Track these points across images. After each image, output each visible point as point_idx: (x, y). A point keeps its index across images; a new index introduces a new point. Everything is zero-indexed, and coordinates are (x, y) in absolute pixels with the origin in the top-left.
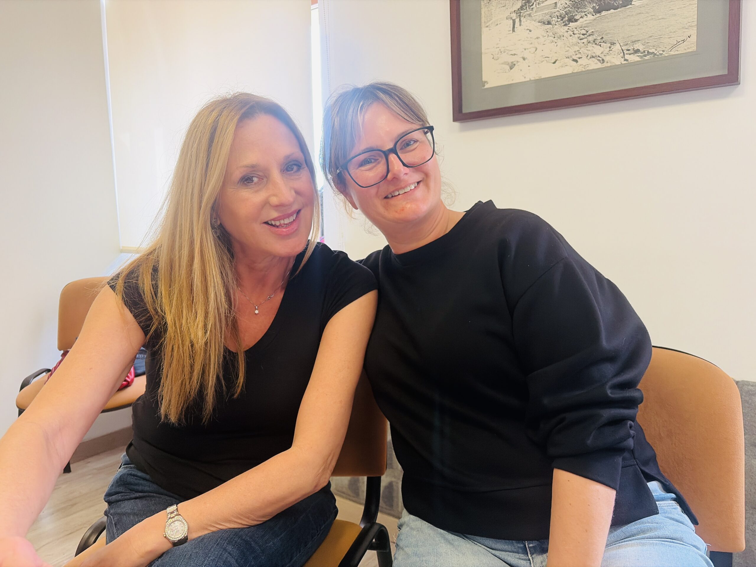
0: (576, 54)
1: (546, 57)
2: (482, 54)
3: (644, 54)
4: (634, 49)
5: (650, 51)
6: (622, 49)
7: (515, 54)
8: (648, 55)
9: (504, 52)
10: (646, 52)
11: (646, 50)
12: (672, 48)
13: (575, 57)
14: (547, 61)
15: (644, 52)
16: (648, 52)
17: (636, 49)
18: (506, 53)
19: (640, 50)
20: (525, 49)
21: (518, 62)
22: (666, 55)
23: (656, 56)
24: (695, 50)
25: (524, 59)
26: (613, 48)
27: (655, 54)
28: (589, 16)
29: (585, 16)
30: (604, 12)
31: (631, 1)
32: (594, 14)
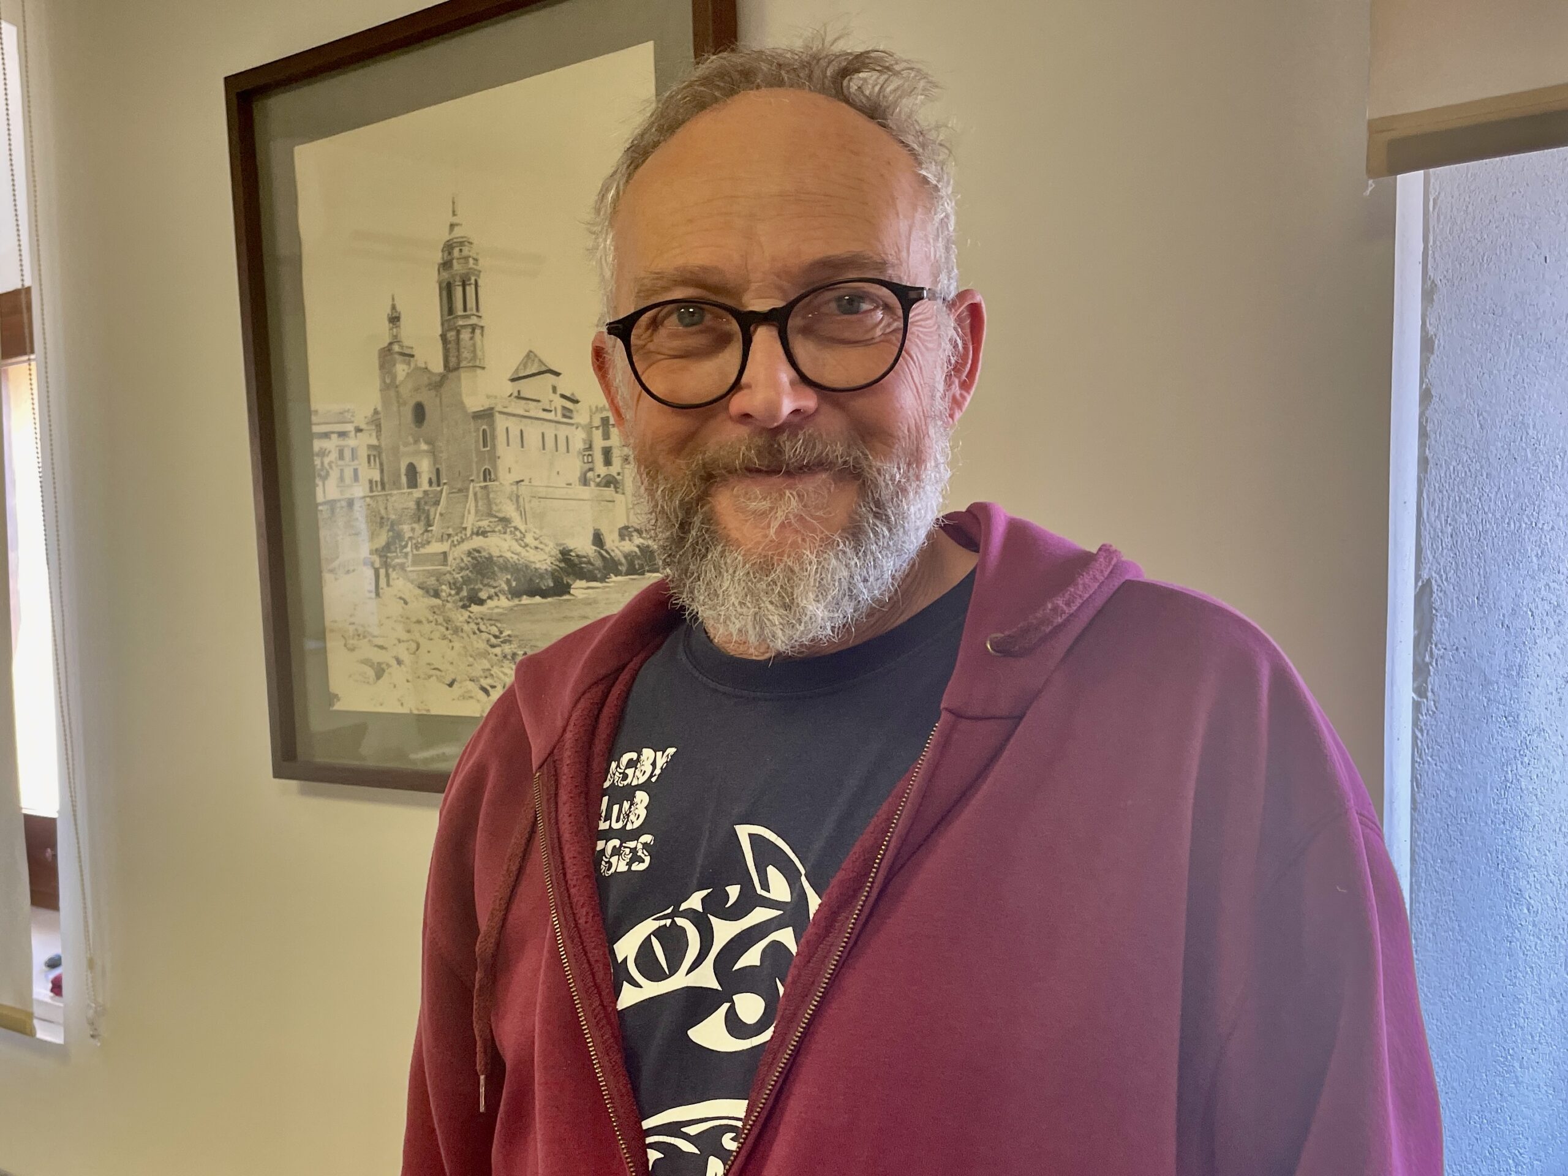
0: (486, 677)
1: (434, 669)
2: (327, 631)
7: (381, 647)
9: (365, 637)
13: (485, 683)
14: (437, 676)
18: (366, 640)
20: (399, 641)
21: (389, 666)
25: (399, 662)
28: (502, 598)
29: (496, 598)
30: (525, 597)
31: (569, 586)
32: (510, 596)
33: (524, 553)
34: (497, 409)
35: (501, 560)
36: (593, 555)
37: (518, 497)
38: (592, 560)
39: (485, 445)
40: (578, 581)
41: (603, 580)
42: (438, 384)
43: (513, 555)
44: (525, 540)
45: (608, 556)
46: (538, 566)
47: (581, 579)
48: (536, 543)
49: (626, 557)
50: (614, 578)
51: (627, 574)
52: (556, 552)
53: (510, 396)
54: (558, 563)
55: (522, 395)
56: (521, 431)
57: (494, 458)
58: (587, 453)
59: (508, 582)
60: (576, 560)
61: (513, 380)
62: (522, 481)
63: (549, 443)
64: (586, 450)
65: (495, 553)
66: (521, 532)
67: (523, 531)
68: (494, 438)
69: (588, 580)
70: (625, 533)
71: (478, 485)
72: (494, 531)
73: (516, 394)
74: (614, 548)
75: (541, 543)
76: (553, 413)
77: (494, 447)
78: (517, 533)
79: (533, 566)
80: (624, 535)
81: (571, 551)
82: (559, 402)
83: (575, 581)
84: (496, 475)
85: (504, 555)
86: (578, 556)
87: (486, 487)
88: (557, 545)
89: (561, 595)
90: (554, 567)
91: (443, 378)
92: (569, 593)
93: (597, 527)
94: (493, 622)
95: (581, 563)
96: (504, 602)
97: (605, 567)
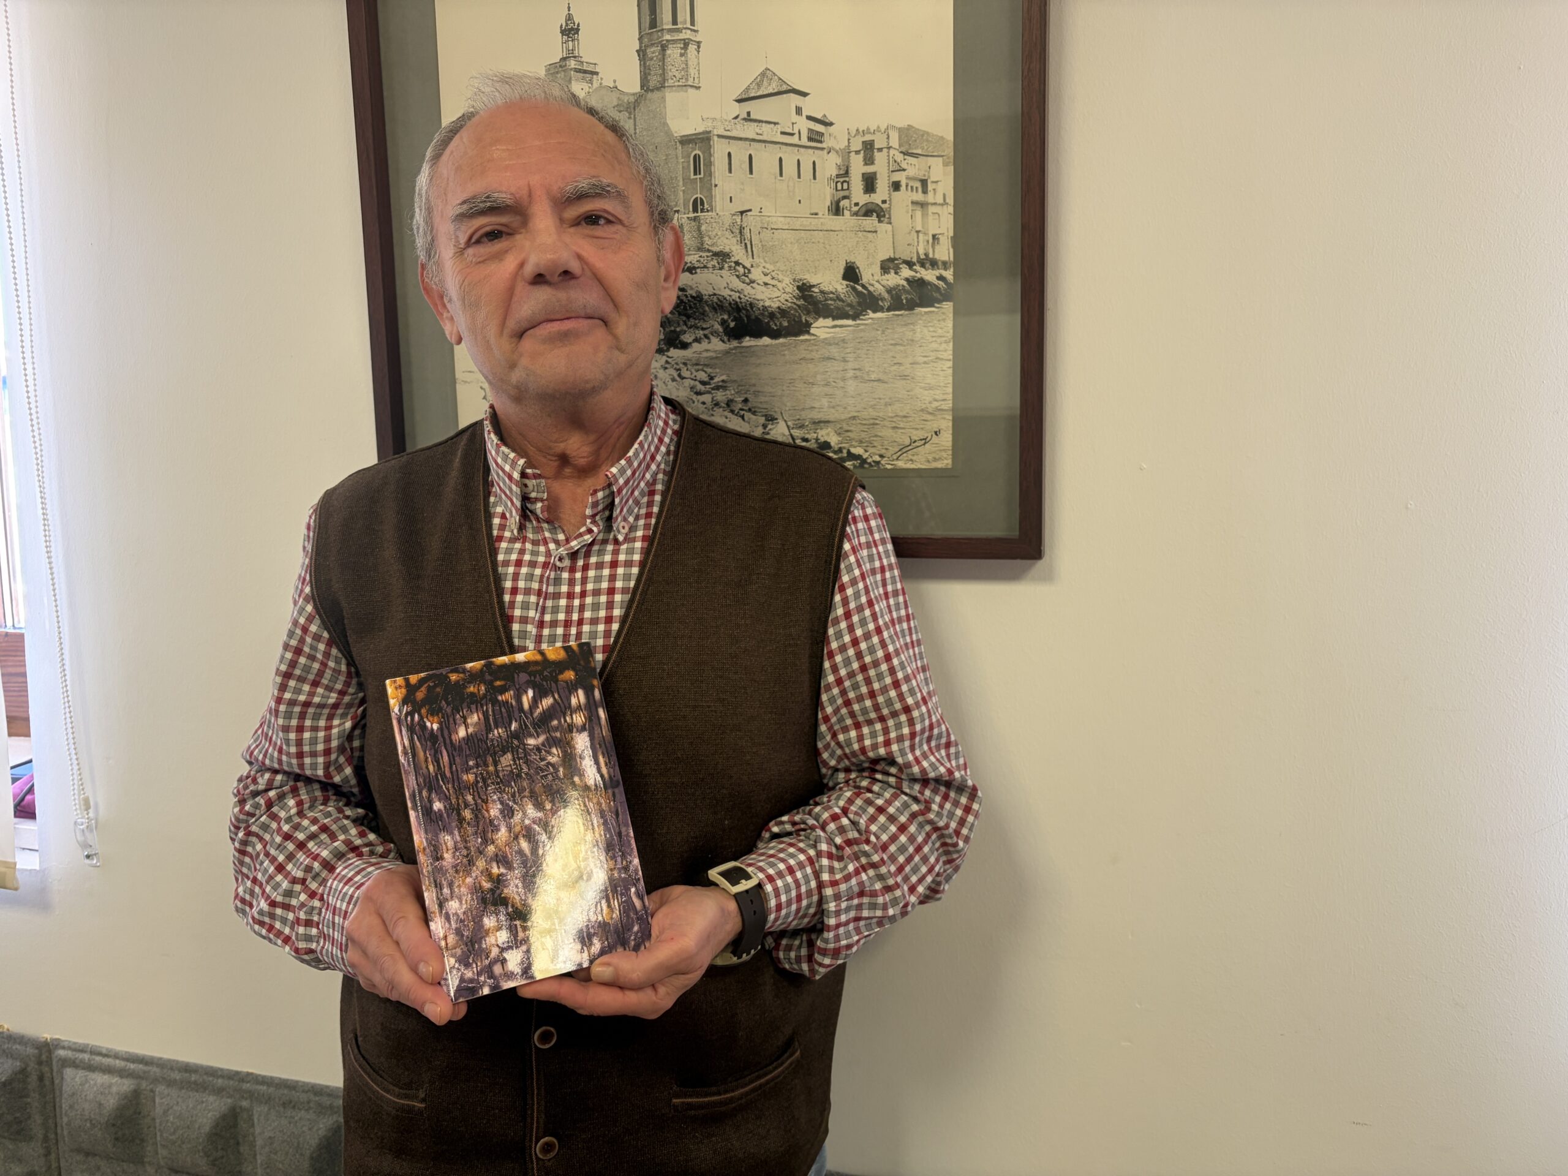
3: (840, 455)
4: (817, 439)
5: (853, 450)
6: (791, 435)
8: (850, 461)
10: (845, 451)
11: (844, 448)
12: (900, 453)
15: (840, 450)
16: (849, 452)
17: (822, 440)
19: (832, 444)
22: (889, 467)
23: (866, 466)
24: (950, 466)
26: (770, 429)
27: (864, 461)
28: (715, 340)
29: (707, 340)
30: (748, 338)
31: (808, 325)
32: (726, 339)
33: (748, 290)
34: (716, 133)
35: (715, 300)
36: (844, 291)
37: (741, 230)
38: (842, 296)
39: (695, 174)
40: (821, 319)
41: (855, 317)
42: (633, 106)
43: (733, 293)
44: (750, 276)
45: (865, 292)
46: (767, 304)
47: (825, 317)
48: (767, 279)
49: (889, 291)
50: (871, 315)
51: (889, 310)
52: (791, 289)
53: (736, 118)
54: (795, 301)
55: (752, 116)
56: (750, 157)
57: (708, 185)
58: (842, 180)
59: (723, 323)
60: (820, 297)
61: (739, 101)
62: (750, 210)
63: (790, 169)
64: (838, 176)
65: (706, 291)
66: (744, 267)
67: (748, 265)
68: (709, 164)
69: (834, 318)
70: (888, 265)
71: (685, 216)
72: (705, 267)
73: (746, 116)
74: (875, 283)
75: (773, 278)
76: (797, 136)
77: (710, 175)
78: (741, 269)
79: (761, 303)
80: (889, 268)
81: (814, 286)
82: (804, 125)
83: (816, 319)
84: (711, 206)
85: (717, 292)
86: (822, 292)
87: (695, 219)
88: (794, 280)
89: (797, 334)
90: (789, 304)
91: (638, 100)
92: (808, 332)
93: (851, 259)
94: (700, 367)
95: (826, 300)
96: (717, 345)
97: (859, 304)
